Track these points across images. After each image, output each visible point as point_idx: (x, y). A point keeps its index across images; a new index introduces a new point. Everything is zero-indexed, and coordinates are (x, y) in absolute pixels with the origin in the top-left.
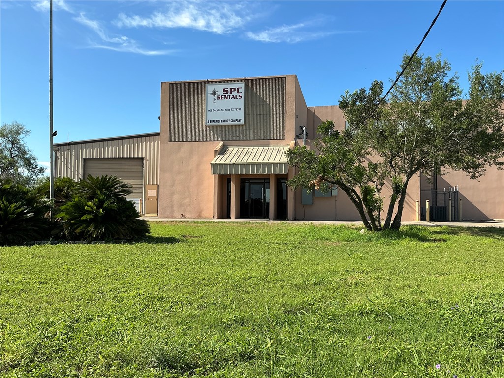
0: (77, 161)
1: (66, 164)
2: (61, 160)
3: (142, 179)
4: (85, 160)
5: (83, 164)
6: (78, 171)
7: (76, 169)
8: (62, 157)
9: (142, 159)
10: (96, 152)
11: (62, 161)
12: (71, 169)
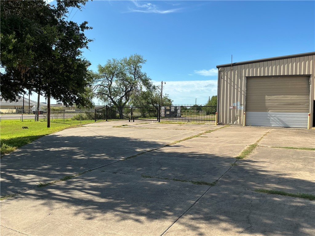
0: (239, 80)
1: (229, 82)
2: (224, 79)
3: (309, 95)
4: (248, 78)
5: (246, 82)
6: (241, 88)
7: (239, 86)
8: (226, 76)
9: (309, 76)
10: (259, 71)
11: (226, 80)
12: (234, 87)
